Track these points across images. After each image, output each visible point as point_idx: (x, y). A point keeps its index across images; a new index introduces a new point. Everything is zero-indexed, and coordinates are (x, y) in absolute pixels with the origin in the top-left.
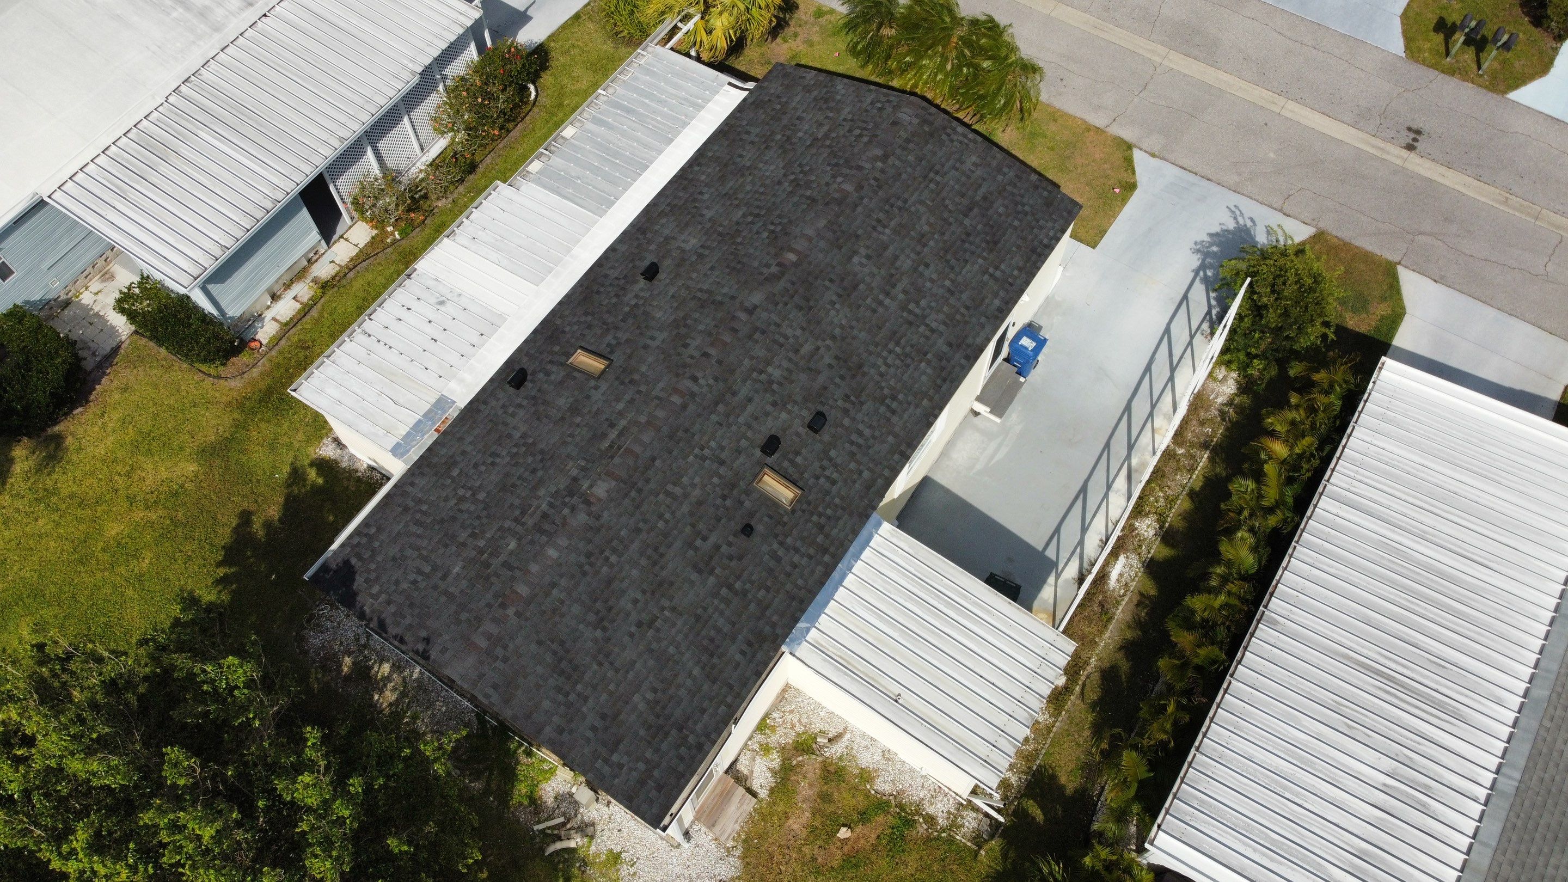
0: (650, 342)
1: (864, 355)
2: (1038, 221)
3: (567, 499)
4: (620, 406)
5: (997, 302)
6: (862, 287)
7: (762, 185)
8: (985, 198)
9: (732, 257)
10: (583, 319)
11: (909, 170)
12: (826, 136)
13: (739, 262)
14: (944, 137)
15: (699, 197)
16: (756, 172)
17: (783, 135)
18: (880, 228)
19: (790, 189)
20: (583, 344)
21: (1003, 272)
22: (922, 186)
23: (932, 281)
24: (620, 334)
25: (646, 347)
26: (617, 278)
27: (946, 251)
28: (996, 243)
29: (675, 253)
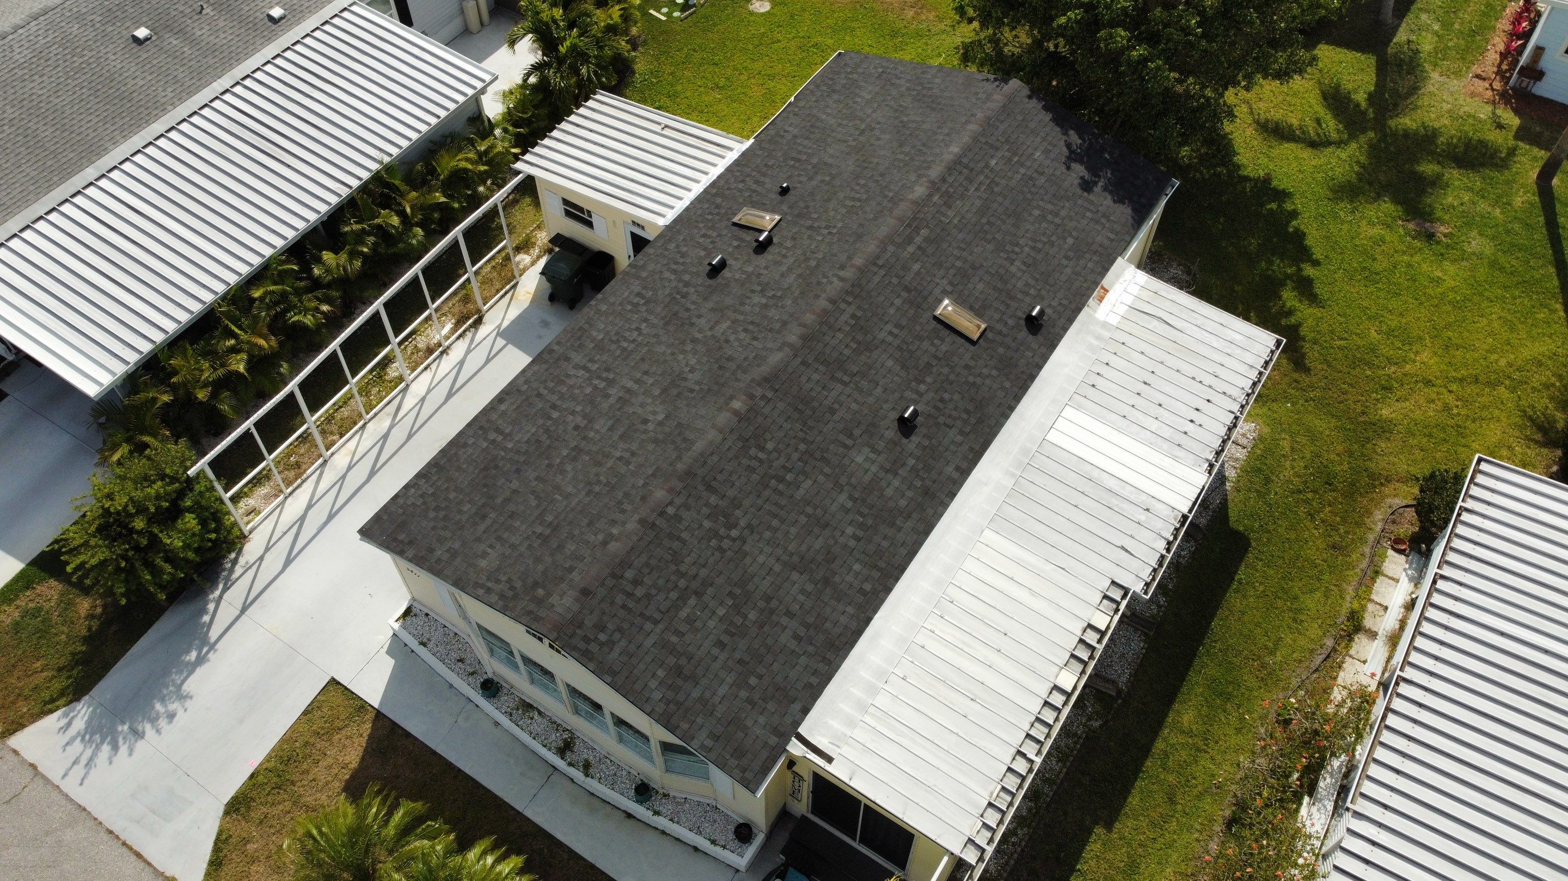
0: (896, 331)
1: (661, 332)
2: (424, 503)
3: (951, 190)
4: (916, 267)
5: (503, 407)
6: (657, 392)
7: (776, 530)
8: (484, 517)
9: (810, 423)
10: (978, 380)
11: (576, 532)
12: (683, 598)
13: (801, 412)
14: (518, 584)
15: (860, 533)
16: (785, 558)
17: (745, 617)
18: (627, 455)
19: (738, 513)
20: (972, 348)
21: (485, 439)
22: (563, 515)
23: (573, 413)
24: (932, 350)
25: (898, 326)
26: (950, 427)
27: (549, 447)
28: (486, 469)
29: (881, 445)
